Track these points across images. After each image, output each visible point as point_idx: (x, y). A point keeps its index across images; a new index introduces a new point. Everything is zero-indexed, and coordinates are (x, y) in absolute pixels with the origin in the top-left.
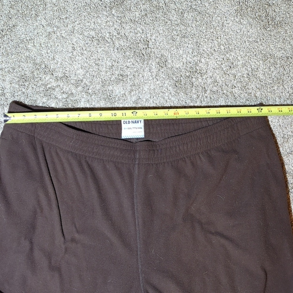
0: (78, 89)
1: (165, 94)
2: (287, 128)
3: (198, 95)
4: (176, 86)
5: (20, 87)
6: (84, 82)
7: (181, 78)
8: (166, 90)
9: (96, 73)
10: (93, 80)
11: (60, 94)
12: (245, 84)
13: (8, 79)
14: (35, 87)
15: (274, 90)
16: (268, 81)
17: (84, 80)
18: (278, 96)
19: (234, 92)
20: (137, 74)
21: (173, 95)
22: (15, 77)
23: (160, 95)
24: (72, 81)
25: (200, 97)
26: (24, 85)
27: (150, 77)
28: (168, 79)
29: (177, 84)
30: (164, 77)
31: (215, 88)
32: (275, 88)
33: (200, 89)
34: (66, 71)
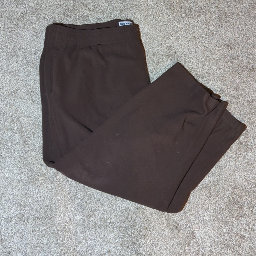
0: (104, 15)
1: (164, 14)
2: (249, 31)
3: (186, 14)
4: (171, 9)
5: (65, 16)
6: (108, 11)
7: (174, 4)
8: (164, 12)
9: (115, 4)
10: (114, 9)
11: (92, 20)
12: (217, 5)
13: (57, 12)
14: (75, 16)
15: (237, 7)
16: (232, 2)
17: (108, 9)
18: (240, 11)
19: (210, 11)
20: (143, 3)
21: (169, 15)
22: (61, 10)
23: (160, 16)
24: (100, 11)
25: (188, 15)
26: (68, 15)
27: (153, 4)
28: (165, 5)
29: (171, 8)
30: (162, 4)
31: (197, 9)
32: (238, 6)
33: (187, 10)
34: (96, 4)
